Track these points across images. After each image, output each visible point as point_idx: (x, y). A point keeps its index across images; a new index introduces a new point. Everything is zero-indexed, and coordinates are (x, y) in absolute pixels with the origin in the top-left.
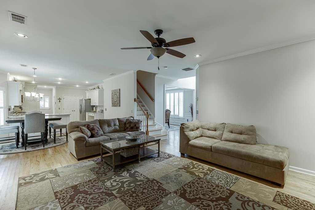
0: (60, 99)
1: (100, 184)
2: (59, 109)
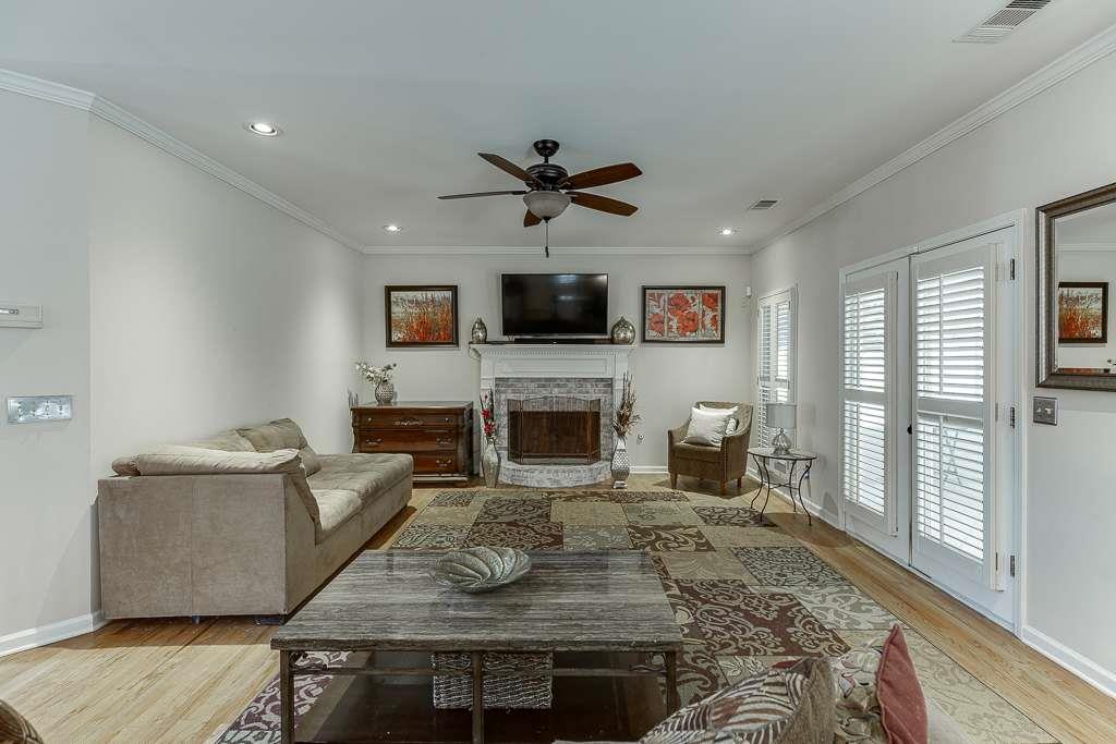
1: (708, 626)
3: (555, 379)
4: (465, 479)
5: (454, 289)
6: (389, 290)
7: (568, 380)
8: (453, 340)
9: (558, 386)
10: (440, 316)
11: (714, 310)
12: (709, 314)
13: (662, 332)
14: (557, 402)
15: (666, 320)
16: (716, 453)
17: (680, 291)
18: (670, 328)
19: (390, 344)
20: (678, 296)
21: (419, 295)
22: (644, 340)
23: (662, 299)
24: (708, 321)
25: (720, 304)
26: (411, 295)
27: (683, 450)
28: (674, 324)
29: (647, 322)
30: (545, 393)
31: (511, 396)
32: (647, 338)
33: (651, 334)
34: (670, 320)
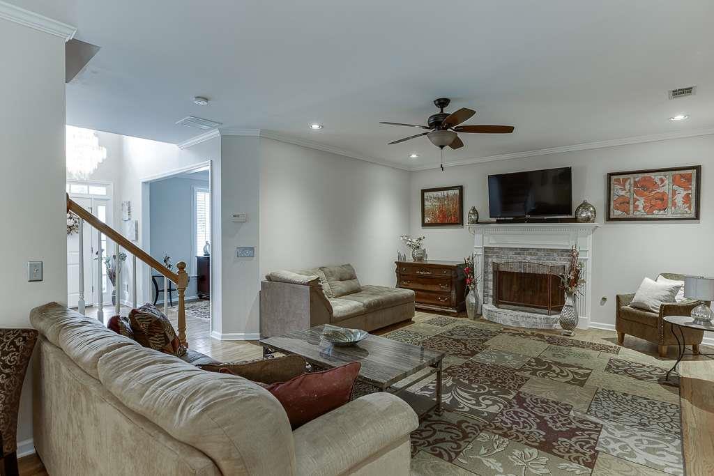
3: (528, 249)
4: (456, 311)
5: (461, 188)
6: (424, 191)
7: (538, 250)
8: (459, 222)
9: (531, 254)
10: (452, 206)
11: (686, 188)
12: (682, 193)
13: (627, 212)
14: (529, 266)
15: (631, 202)
16: (655, 318)
17: (646, 175)
18: (636, 207)
19: (424, 225)
20: (644, 179)
21: (440, 194)
22: (609, 219)
23: (627, 183)
24: (679, 199)
25: (694, 183)
26: (435, 194)
27: (627, 313)
28: (641, 203)
29: (612, 203)
30: (520, 258)
31: (495, 260)
32: (611, 217)
33: (616, 213)
34: (636, 200)
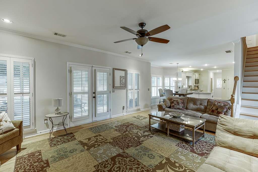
0: (225, 80)
2: (224, 88)
